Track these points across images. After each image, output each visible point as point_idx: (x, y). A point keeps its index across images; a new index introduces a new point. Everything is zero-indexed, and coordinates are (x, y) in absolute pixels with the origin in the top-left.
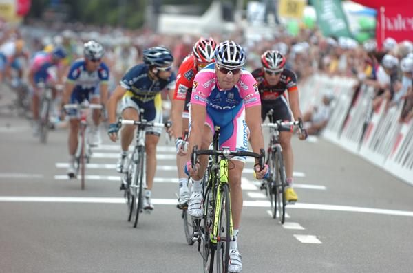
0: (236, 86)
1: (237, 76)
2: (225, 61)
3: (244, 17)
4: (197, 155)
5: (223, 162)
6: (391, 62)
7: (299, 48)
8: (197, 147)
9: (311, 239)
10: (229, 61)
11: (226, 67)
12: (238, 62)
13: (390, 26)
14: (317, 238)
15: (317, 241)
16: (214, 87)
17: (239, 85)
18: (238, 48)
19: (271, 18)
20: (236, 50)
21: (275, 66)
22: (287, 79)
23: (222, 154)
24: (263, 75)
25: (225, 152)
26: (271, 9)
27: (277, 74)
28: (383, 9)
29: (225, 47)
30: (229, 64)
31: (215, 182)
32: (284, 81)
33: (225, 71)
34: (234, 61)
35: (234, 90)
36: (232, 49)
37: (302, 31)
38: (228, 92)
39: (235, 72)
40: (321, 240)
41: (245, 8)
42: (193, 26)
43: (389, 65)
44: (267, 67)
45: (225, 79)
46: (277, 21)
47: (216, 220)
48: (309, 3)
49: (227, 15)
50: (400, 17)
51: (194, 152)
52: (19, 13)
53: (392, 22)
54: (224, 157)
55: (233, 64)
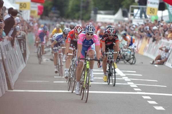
0: (92, 39)
1: (92, 36)
2: (89, 31)
3: (133, 15)
4: (80, 60)
5: (88, 62)
7: (155, 28)
8: (80, 57)
9: (160, 108)
10: (90, 31)
11: (89, 33)
12: (93, 32)
14: (163, 108)
15: (163, 109)
16: (85, 39)
17: (93, 39)
18: (93, 27)
19: (143, 15)
20: (92, 28)
21: (112, 33)
22: (115, 37)
23: (87, 59)
24: (108, 36)
25: (88, 59)
26: (143, 11)
27: (112, 35)
29: (89, 27)
30: (90, 32)
31: (85, 68)
32: (114, 38)
33: (88, 34)
34: (91, 31)
35: (91, 40)
36: (91, 28)
37: (156, 21)
38: (89, 40)
39: (91, 35)
40: (165, 108)
41: (133, 11)
42: (110, 19)
44: (109, 33)
45: (88, 37)
46: (146, 17)
47: (85, 80)
49: (125, 14)
51: (79, 58)
52: (39, 14)
54: (88, 61)
55: (91, 32)
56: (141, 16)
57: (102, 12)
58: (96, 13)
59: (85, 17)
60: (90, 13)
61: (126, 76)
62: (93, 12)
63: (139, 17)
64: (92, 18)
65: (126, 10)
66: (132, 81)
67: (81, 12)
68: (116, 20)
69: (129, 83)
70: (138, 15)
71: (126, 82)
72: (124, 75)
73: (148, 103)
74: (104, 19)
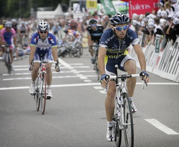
3: (72, 9)
6: (135, 23)
13: (134, 9)
26: (83, 5)
28: (130, 2)
41: (72, 6)
42: (51, 15)
43: (135, 24)
48: (99, 2)
49: (65, 9)
50: (137, 5)
53: (135, 7)
56: (81, 10)
57: (41, 9)
58: (36, 10)
59: (25, 15)
60: (30, 10)
61: (75, 69)
62: (32, 9)
63: (79, 11)
64: (32, 16)
65: (65, 5)
66: (81, 73)
67: (20, 10)
68: (56, 16)
69: (78, 76)
70: (79, 9)
71: (75, 75)
72: (72, 68)
73: (100, 93)
74: (44, 15)
